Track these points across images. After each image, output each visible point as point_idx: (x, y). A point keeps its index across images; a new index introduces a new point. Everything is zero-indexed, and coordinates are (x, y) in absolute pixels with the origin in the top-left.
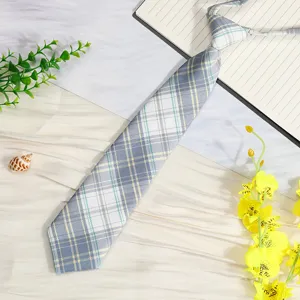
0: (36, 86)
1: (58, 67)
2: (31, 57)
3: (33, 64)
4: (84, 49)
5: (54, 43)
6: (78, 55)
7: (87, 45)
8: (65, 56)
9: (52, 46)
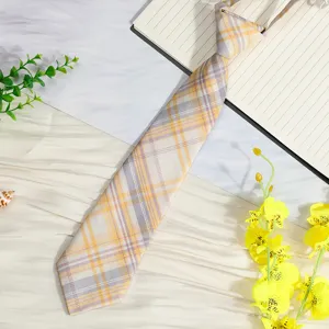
0: (19, 107)
1: (43, 84)
2: (13, 73)
3: (16, 81)
4: (71, 64)
5: (38, 57)
6: (64, 71)
7: (75, 60)
8: (50, 72)
9: (36, 61)
